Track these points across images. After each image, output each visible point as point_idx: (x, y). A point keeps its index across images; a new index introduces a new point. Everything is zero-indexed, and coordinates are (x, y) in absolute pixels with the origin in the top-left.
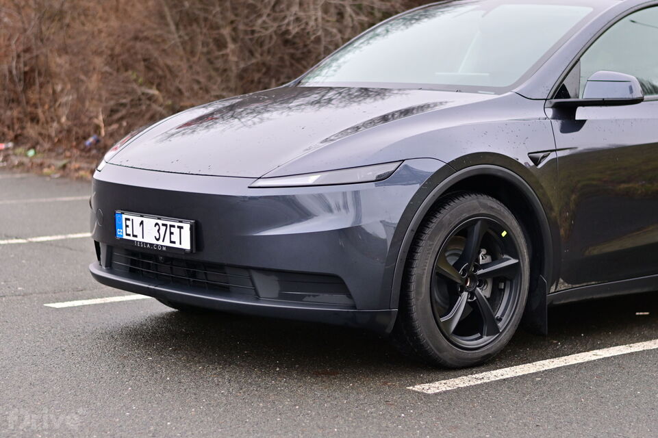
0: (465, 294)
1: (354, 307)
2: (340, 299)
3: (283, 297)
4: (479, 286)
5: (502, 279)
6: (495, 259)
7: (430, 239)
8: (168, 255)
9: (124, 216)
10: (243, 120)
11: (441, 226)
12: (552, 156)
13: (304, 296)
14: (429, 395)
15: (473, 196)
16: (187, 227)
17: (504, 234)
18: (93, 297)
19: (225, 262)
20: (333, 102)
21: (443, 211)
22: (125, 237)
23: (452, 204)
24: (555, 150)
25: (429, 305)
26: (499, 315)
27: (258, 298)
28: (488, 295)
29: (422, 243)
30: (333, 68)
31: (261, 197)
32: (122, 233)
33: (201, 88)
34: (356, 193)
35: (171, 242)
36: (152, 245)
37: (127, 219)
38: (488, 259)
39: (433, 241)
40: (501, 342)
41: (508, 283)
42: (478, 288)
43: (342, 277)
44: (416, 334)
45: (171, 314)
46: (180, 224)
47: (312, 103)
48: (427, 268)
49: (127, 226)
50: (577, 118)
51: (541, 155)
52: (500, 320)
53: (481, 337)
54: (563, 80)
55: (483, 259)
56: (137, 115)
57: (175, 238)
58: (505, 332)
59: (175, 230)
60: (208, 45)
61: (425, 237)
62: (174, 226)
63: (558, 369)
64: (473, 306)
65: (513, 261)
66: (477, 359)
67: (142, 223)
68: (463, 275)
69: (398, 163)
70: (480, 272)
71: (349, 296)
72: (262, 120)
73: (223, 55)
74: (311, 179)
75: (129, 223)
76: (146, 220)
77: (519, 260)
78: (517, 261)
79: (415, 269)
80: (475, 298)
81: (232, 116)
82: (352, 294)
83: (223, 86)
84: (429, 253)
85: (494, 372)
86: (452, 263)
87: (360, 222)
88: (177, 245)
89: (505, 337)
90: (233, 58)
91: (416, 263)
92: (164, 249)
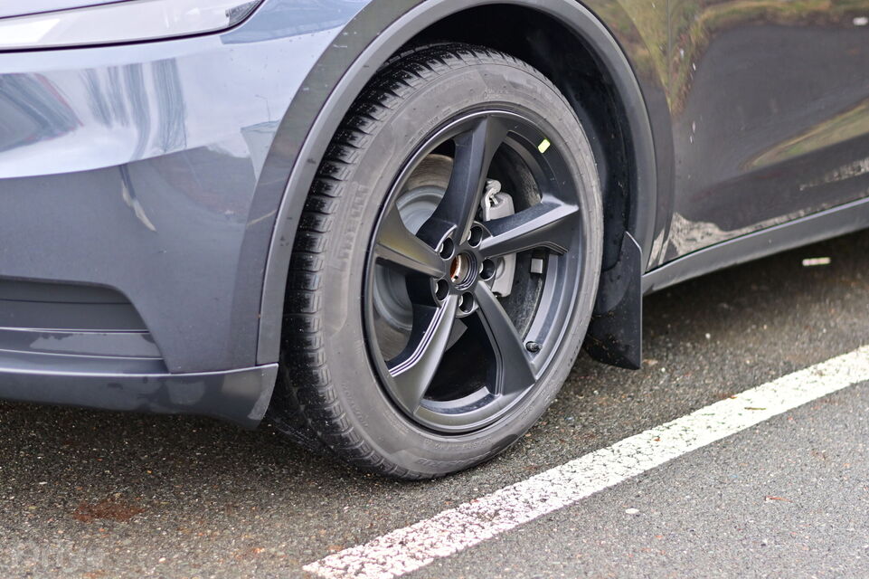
0: (450, 302)
1: (162, 366)
2: (125, 342)
4: (484, 276)
5: (539, 252)
6: (523, 208)
7: (359, 176)
11: (387, 137)
17: (544, 147)
21: (390, 102)
23: (414, 81)
26: (532, 337)
28: (506, 291)
38: (506, 204)
39: (366, 183)
40: (540, 402)
41: (553, 259)
42: (482, 283)
48: (351, 252)
52: (535, 350)
53: (490, 398)
55: (492, 204)
58: (547, 380)
61: (346, 172)
64: (470, 323)
65: (566, 210)
66: (482, 452)
68: (446, 255)
70: (485, 243)
71: (149, 337)
77: (579, 205)
78: (574, 209)
79: (322, 256)
80: (475, 307)
84: (357, 215)
86: (416, 228)
89: (546, 390)
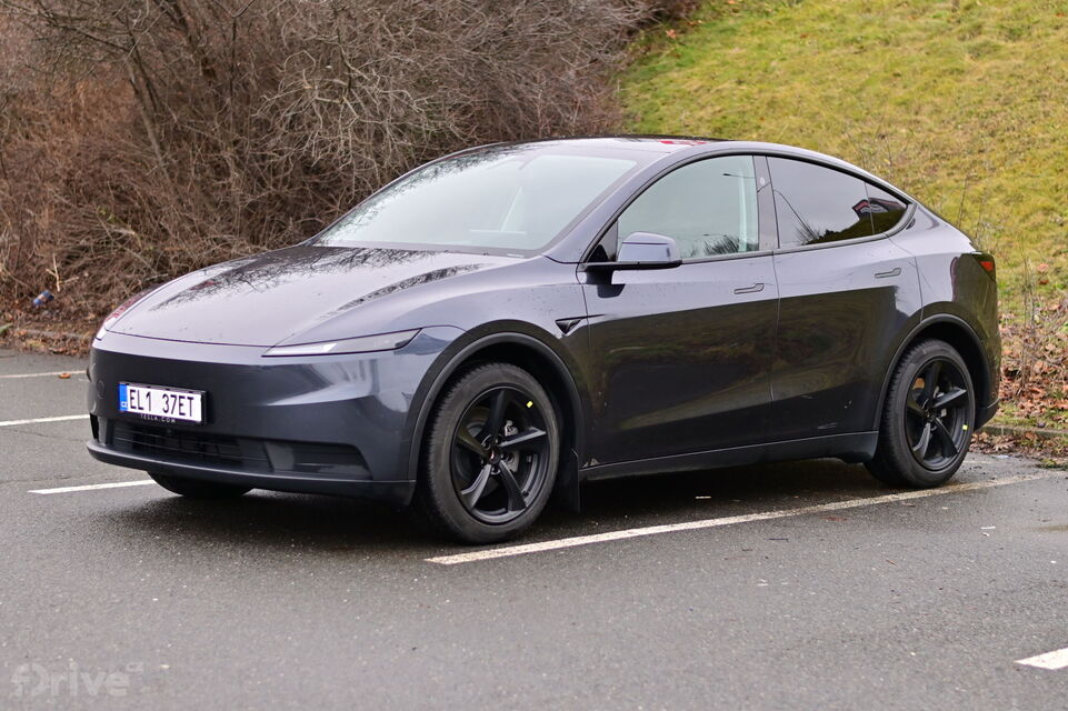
0: (488, 467)
1: (371, 478)
2: (357, 470)
3: (297, 469)
4: (504, 459)
5: (529, 452)
6: (522, 431)
7: (449, 408)
8: (177, 427)
9: (129, 388)
10: (253, 284)
11: (461, 395)
12: (583, 323)
13: (320, 467)
14: (445, 566)
15: (496, 365)
16: (197, 398)
17: (530, 404)
18: (81, 484)
19: (238, 433)
20: (368, 260)
21: (463, 380)
22: (130, 410)
23: (473, 373)
24: (587, 317)
25: (448, 477)
26: (525, 489)
27: (271, 470)
28: (515, 469)
29: (441, 413)
30: (367, 215)
31: (275, 367)
32: (128, 406)
33: (194, 229)
34: (373, 362)
35: (181, 414)
36: (159, 417)
37: (132, 391)
38: (515, 431)
40: (528, 517)
41: (536, 456)
42: (503, 462)
43: (360, 448)
44: (436, 508)
45: (175, 499)
46: (190, 395)
47: (342, 263)
48: (446, 438)
49: (132, 398)
50: (613, 283)
51: (571, 321)
52: (526, 494)
53: (506, 512)
54: (599, 240)
55: (508, 431)
56: (104, 263)
57: (185, 409)
58: (532, 507)
59: (185, 402)
60: (203, 171)
61: (444, 407)
62: (183, 397)
63: (586, 544)
64: (497, 478)
65: (540, 433)
66: (502, 534)
67: (148, 394)
68: (487, 446)
69: (415, 332)
70: (504, 444)
71: (365, 466)
72: (277, 283)
73: (224, 185)
74: (327, 348)
75: (134, 395)
76: (152, 391)
77: (547, 432)
78: (544, 433)
80: (499, 472)
81: (240, 279)
82: (369, 463)
83: (224, 226)
85: (518, 548)
86: (474, 436)
87: (378, 391)
88: (187, 417)
89: (532, 513)
90: (236, 191)
91: (435, 434)
92: (173, 421)
